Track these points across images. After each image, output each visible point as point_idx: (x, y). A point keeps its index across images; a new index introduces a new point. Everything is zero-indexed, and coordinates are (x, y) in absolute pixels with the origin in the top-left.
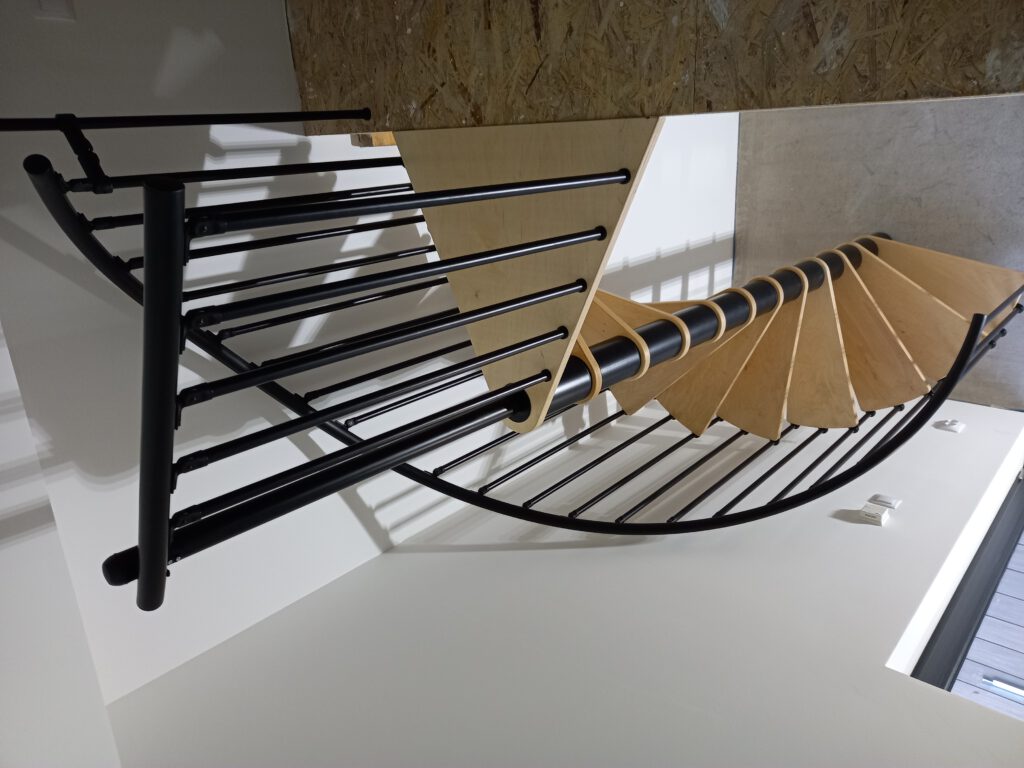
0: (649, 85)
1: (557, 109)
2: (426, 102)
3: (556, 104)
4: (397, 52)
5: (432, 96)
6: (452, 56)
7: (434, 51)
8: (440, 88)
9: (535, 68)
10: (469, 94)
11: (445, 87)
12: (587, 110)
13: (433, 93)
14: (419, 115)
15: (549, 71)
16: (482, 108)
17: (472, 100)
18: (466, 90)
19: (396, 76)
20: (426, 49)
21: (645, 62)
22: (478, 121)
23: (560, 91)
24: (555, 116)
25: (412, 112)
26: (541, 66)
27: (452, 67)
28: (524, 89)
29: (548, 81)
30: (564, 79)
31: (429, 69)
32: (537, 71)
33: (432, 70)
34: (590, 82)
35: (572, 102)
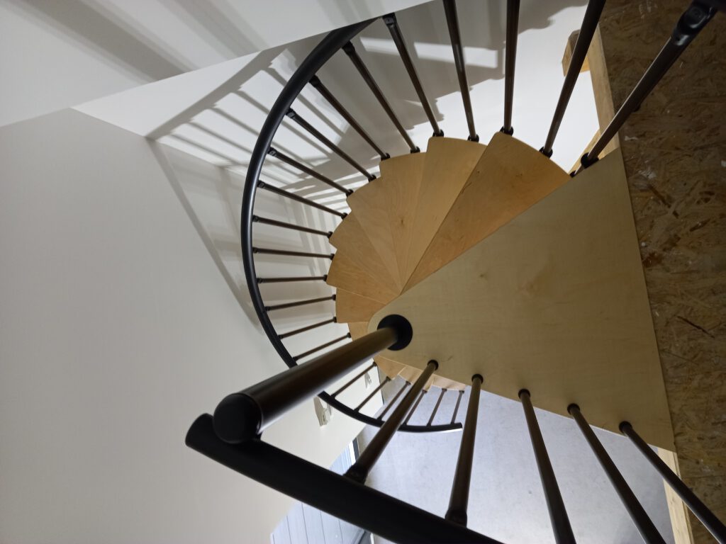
0: (699, 438)
1: (670, 352)
2: (656, 192)
3: (673, 350)
4: (702, 148)
5: (664, 201)
6: (704, 224)
7: (707, 200)
8: (671, 210)
9: (701, 326)
10: (670, 249)
11: (674, 217)
12: (672, 383)
13: (667, 201)
14: (642, 184)
15: (701, 341)
16: (659, 266)
17: (665, 254)
18: (674, 245)
19: (677, 149)
20: (707, 189)
21: (716, 433)
22: (649, 261)
23: (685, 354)
24: (663, 350)
25: (644, 173)
26: (704, 331)
27: (693, 225)
28: (682, 314)
29: (692, 339)
30: (695, 357)
31: (688, 195)
32: (699, 328)
33: (688, 199)
34: (695, 383)
35: (676, 367)
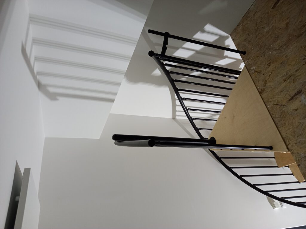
0: (295, 144)
1: (276, 117)
2: (257, 72)
3: (277, 116)
4: (264, 52)
5: (259, 73)
6: (272, 73)
7: (270, 66)
8: (262, 74)
9: (282, 104)
10: (265, 85)
11: (264, 76)
12: (280, 127)
13: (260, 73)
14: (253, 71)
15: (283, 109)
16: (265, 92)
17: (265, 87)
18: (266, 83)
19: (258, 57)
20: (269, 62)
21: (300, 139)
22: (261, 93)
23: (280, 116)
24: (274, 117)
25: (252, 69)
26: (283, 105)
27: (269, 75)
28: (275, 103)
29: (281, 110)
30: (284, 115)
31: (265, 67)
32: (281, 105)
33: (265, 68)
34: (287, 125)
35: (280, 121)
